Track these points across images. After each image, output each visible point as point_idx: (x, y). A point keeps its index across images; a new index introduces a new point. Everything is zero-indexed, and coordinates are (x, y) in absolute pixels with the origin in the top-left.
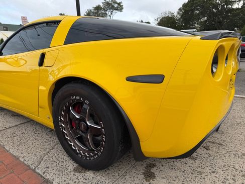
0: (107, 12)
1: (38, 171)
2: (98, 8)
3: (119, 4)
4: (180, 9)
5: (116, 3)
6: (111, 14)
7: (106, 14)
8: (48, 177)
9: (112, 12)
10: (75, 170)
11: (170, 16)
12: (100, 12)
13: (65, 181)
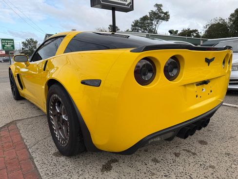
0: (153, 22)
1: (30, 150)
2: (145, 18)
3: (166, 13)
4: (232, 15)
5: (162, 13)
6: (157, 23)
7: (152, 23)
8: (34, 155)
9: (158, 21)
10: (54, 154)
11: (221, 23)
12: (146, 22)
13: (43, 160)
